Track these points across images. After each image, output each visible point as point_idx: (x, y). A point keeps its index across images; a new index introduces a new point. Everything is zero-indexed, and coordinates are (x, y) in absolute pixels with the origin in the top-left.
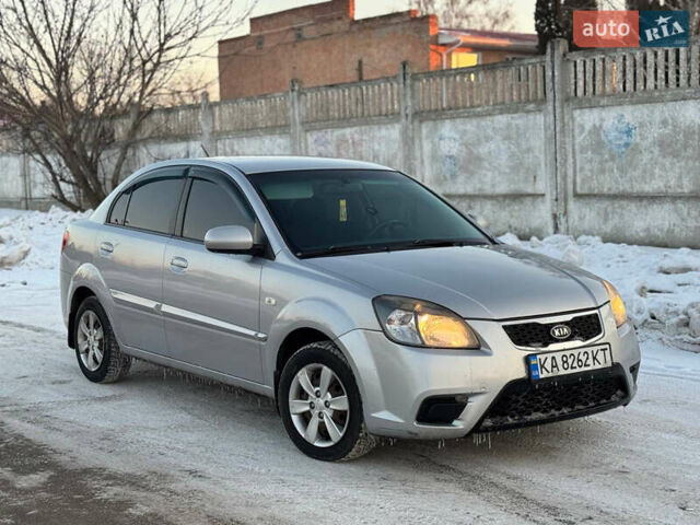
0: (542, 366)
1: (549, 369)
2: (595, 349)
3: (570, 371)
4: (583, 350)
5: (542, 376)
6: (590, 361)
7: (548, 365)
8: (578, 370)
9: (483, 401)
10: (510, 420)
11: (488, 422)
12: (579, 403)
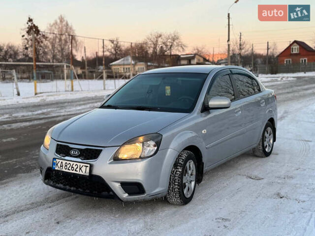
0: (57, 165)
3: (67, 171)
4: (75, 163)
5: (56, 169)
6: (78, 169)
8: (71, 171)
9: (44, 172)
10: (52, 183)
11: (46, 181)
12: (80, 188)
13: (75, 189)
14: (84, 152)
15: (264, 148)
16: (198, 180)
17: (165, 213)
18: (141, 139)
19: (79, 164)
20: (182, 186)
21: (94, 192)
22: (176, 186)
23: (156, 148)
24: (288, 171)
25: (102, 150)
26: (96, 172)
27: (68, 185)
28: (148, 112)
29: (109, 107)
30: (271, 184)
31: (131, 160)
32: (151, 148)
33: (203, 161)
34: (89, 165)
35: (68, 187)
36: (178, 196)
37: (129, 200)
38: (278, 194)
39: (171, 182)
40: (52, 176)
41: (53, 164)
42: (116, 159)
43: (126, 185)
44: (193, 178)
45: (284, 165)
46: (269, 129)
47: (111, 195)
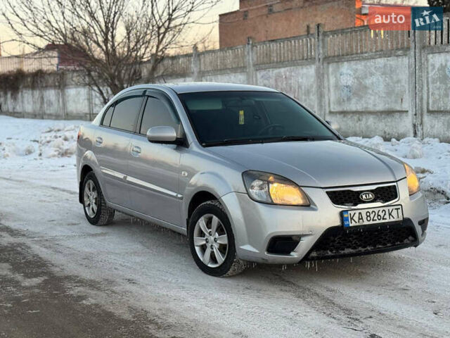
0: (352, 219)
1: (357, 220)
2: (391, 208)
3: (371, 222)
4: (382, 209)
5: (351, 225)
6: (387, 216)
7: (356, 218)
8: (378, 222)
10: (329, 253)
12: (379, 244)
19: (386, 209)
25: (395, 186)
35: (362, 249)
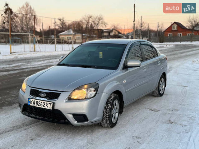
0: (31, 102)
2: (47, 102)
4: (43, 102)
6: (45, 106)
8: (40, 107)
9: (22, 106)
10: (27, 114)
11: (24, 112)
12: (46, 117)
13: (43, 118)
14: (49, 94)
15: (159, 91)
16: (120, 112)
17: (100, 133)
18: (86, 86)
19: (45, 102)
20: (111, 116)
21: (55, 120)
22: (107, 116)
23: (95, 92)
24: (174, 106)
25: (60, 93)
26: (56, 107)
27: (38, 115)
28: (89, 69)
29: (63, 65)
30: (164, 114)
31: (79, 100)
32: (92, 92)
33: (124, 100)
34: (52, 103)
35: (38, 117)
36: (108, 122)
37: (78, 125)
38: (170, 121)
39: (105, 113)
40: (27, 109)
41: (29, 102)
42: (70, 99)
43: (76, 116)
44: (117, 111)
45: (171, 102)
46: (163, 79)
47: (66, 122)
